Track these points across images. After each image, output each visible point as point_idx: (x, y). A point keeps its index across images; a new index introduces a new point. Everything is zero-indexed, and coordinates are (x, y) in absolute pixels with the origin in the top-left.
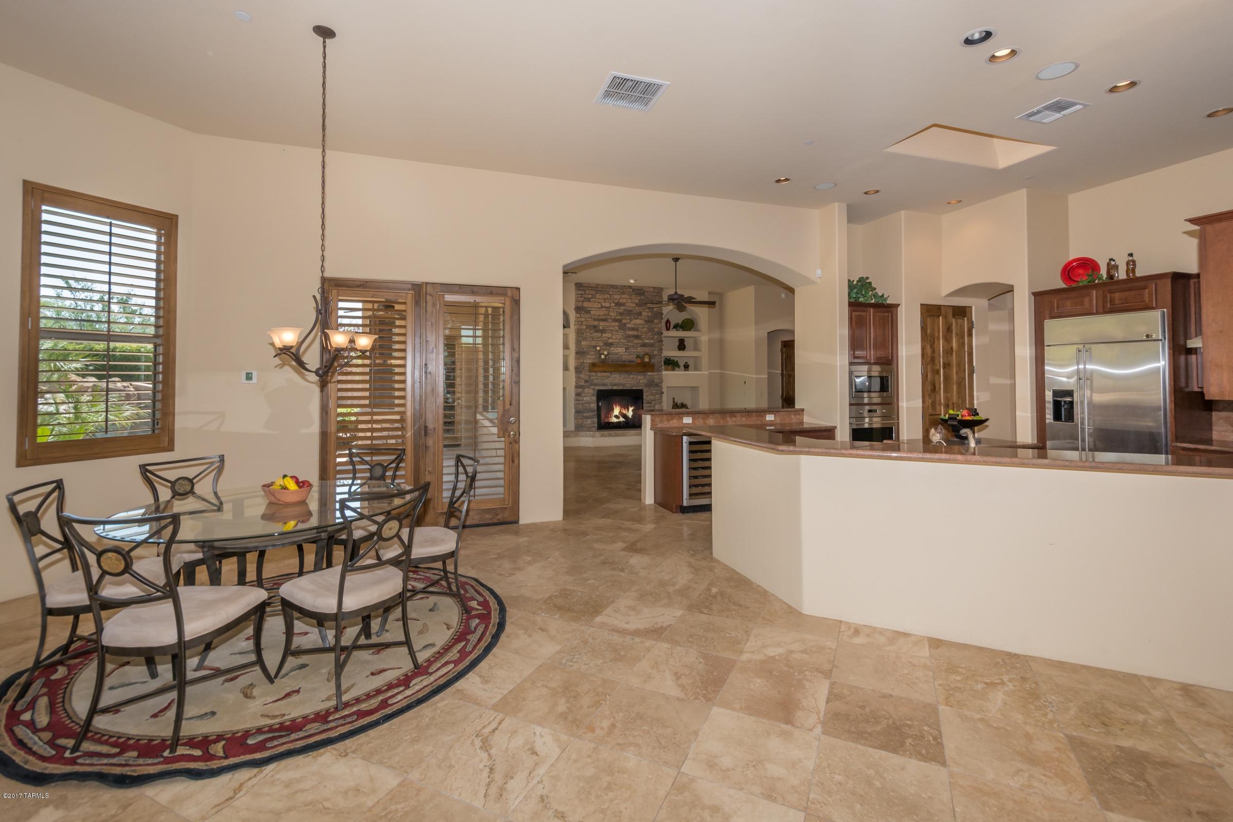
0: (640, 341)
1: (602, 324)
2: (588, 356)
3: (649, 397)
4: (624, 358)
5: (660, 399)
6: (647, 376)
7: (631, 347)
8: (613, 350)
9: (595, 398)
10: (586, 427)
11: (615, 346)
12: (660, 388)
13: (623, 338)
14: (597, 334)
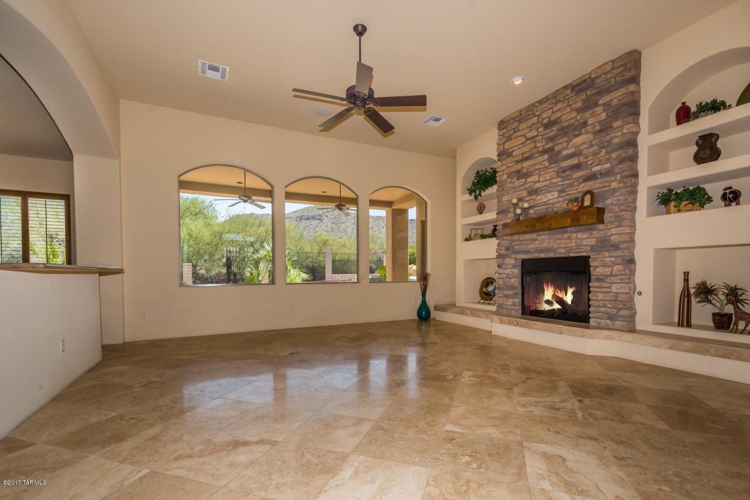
0: (583, 173)
2: (506, 216)
3: (598, 269)
4: (556, 207)
5: (623, 272)
6: (595, 232)
7: (568, 188)
8: (540, 199)
9: (517, 271)
10: (507, 309)
11: (544, 191)
12: (623, 252)
13: (555, 176)
14: (520, 181)
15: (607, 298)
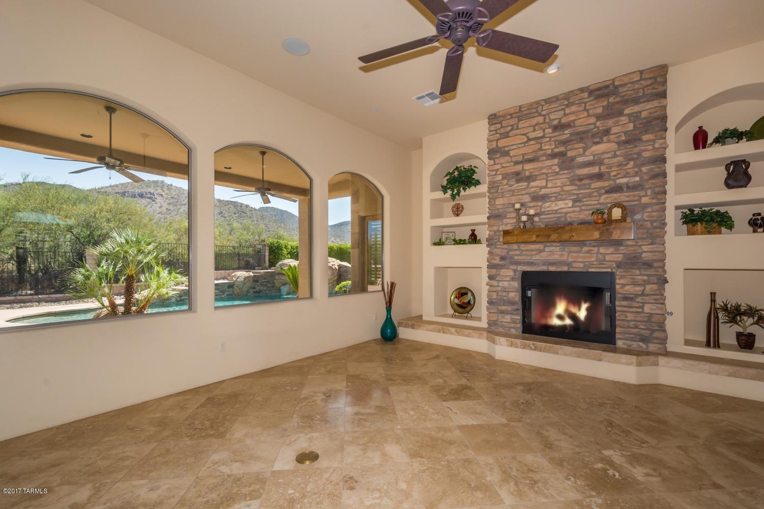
0: (606, 184)
1: (528, 166)
2: (505, 221)
3: (627, 288)
4: (570, 217)
5: (658, 292)
6: (622, 248)
7: (585, 198)
8: (549, 207)
9: (516, 284)
10: (503, 326)
11: (553, 198)
12: (658, 271)
13: (568, 184)
14: (520, 184)
15: (639, 319)
